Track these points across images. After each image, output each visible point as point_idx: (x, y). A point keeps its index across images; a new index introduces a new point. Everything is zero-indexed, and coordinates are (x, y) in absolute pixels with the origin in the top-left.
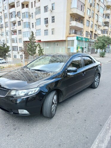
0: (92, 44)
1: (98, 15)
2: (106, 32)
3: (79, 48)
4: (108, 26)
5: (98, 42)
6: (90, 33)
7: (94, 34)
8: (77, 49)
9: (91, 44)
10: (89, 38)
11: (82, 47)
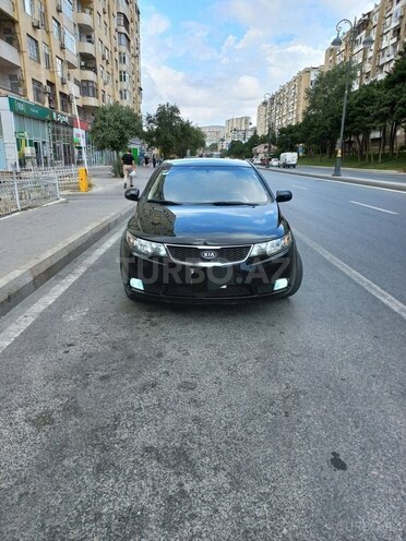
0: (62, 129)
1: (59, 24)
2: (91, 90)
3: (23, 142)
4: (94, 70)
5: (105, 126)
6: (49, 89)
7: (61, 93)
8: (19, 150)
9: (58, 132)
10: (47, 105)
11: (34, 139)
